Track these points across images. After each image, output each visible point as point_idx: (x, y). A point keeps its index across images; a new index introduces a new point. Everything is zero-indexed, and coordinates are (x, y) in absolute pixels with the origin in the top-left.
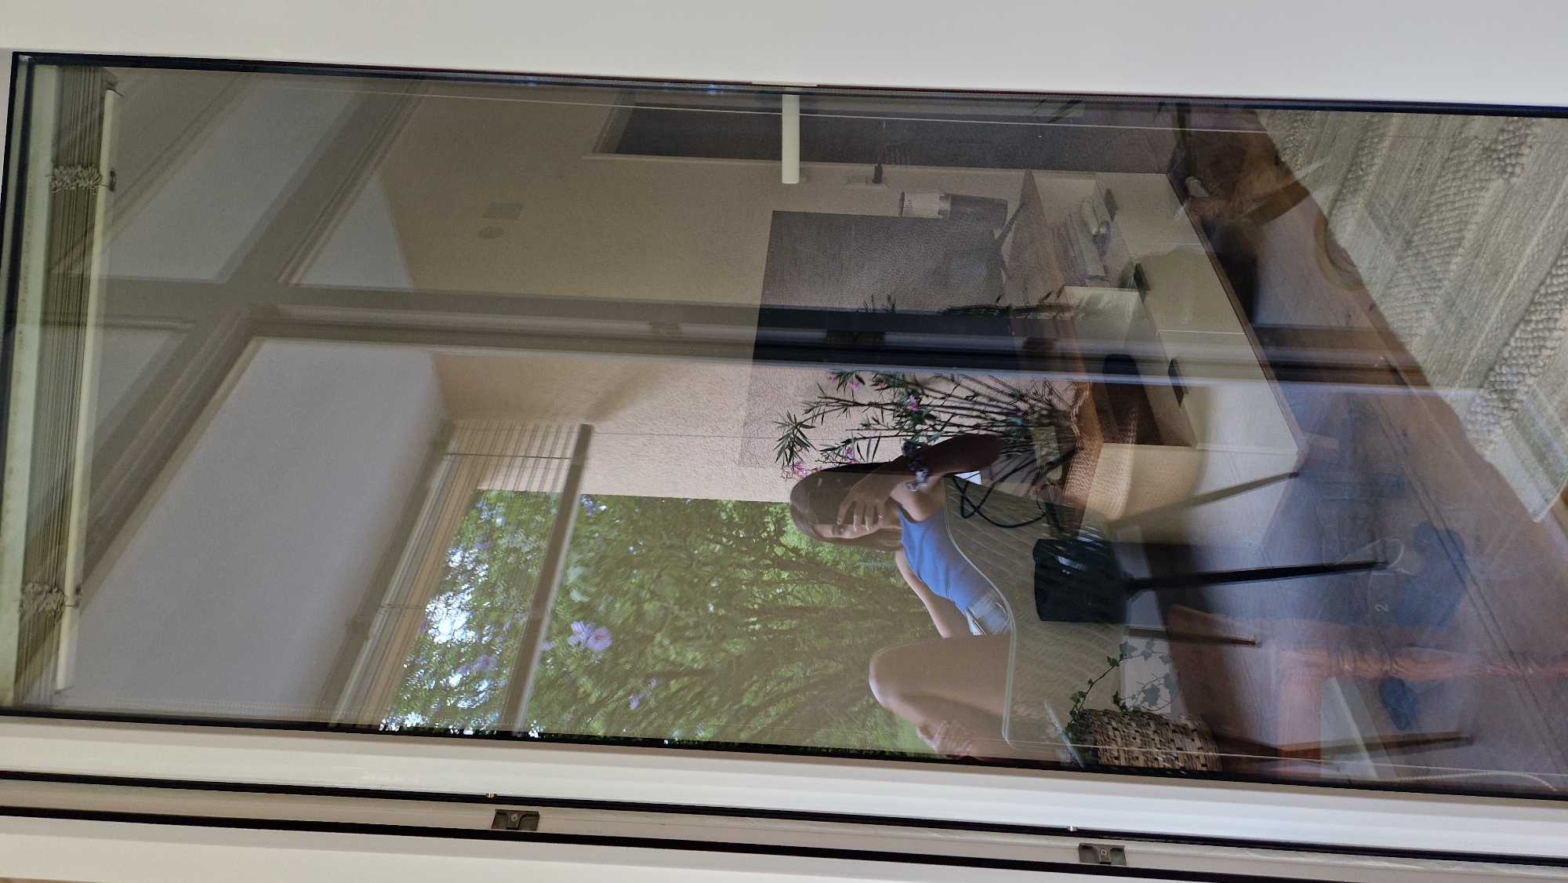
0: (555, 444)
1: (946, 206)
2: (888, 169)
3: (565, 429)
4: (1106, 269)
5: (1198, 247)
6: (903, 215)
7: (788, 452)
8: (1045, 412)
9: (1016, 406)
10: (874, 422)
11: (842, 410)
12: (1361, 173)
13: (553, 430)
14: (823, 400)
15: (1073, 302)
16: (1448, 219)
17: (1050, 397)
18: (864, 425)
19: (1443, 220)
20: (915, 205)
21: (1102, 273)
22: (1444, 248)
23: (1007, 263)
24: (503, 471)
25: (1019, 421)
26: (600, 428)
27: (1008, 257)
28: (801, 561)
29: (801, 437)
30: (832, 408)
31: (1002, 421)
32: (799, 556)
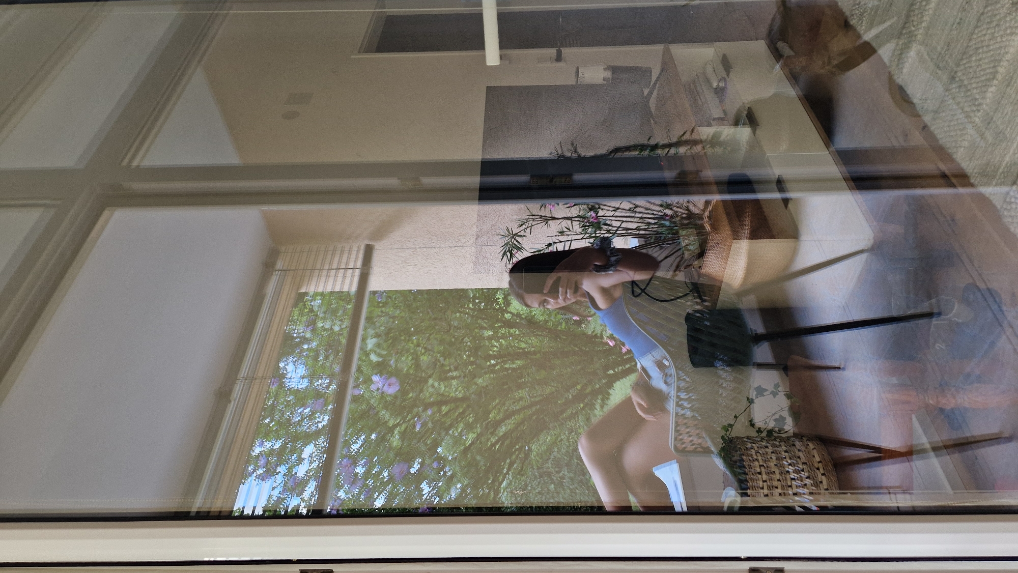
0: (348, 258)
1: (609, 74)
2: (566, 51)
3: (355, 248)
4: (725, 112)
5: (791, 92)
6: (579, 83)
7: (508, 254)
8: (684, 216)
9: (665, 213)
10: (566, 230)
11: (544, 223)
12: (913, 29)
13: (347, 249)
14: (531, 217)
15: (704, 137)
16: (985, 58)
17: (688, 204)
18: (560, 232)
19: (980, 60)
20: (586, 75)
21: (722, 116)
22: (981, 81)
23: (653, 113)
24: (315, 279)
25: (667, 223)
26: (378, 246)
27: (654, 108)
28: (523, 322)
29: (516, 243)
30: (537, 222)
31: (654, 224)
32: (522, 319)
